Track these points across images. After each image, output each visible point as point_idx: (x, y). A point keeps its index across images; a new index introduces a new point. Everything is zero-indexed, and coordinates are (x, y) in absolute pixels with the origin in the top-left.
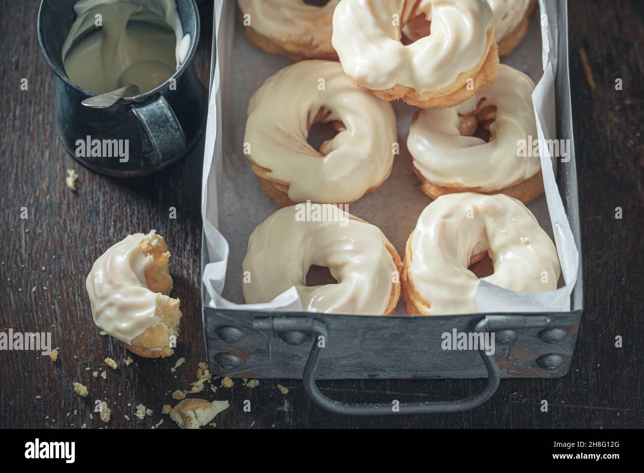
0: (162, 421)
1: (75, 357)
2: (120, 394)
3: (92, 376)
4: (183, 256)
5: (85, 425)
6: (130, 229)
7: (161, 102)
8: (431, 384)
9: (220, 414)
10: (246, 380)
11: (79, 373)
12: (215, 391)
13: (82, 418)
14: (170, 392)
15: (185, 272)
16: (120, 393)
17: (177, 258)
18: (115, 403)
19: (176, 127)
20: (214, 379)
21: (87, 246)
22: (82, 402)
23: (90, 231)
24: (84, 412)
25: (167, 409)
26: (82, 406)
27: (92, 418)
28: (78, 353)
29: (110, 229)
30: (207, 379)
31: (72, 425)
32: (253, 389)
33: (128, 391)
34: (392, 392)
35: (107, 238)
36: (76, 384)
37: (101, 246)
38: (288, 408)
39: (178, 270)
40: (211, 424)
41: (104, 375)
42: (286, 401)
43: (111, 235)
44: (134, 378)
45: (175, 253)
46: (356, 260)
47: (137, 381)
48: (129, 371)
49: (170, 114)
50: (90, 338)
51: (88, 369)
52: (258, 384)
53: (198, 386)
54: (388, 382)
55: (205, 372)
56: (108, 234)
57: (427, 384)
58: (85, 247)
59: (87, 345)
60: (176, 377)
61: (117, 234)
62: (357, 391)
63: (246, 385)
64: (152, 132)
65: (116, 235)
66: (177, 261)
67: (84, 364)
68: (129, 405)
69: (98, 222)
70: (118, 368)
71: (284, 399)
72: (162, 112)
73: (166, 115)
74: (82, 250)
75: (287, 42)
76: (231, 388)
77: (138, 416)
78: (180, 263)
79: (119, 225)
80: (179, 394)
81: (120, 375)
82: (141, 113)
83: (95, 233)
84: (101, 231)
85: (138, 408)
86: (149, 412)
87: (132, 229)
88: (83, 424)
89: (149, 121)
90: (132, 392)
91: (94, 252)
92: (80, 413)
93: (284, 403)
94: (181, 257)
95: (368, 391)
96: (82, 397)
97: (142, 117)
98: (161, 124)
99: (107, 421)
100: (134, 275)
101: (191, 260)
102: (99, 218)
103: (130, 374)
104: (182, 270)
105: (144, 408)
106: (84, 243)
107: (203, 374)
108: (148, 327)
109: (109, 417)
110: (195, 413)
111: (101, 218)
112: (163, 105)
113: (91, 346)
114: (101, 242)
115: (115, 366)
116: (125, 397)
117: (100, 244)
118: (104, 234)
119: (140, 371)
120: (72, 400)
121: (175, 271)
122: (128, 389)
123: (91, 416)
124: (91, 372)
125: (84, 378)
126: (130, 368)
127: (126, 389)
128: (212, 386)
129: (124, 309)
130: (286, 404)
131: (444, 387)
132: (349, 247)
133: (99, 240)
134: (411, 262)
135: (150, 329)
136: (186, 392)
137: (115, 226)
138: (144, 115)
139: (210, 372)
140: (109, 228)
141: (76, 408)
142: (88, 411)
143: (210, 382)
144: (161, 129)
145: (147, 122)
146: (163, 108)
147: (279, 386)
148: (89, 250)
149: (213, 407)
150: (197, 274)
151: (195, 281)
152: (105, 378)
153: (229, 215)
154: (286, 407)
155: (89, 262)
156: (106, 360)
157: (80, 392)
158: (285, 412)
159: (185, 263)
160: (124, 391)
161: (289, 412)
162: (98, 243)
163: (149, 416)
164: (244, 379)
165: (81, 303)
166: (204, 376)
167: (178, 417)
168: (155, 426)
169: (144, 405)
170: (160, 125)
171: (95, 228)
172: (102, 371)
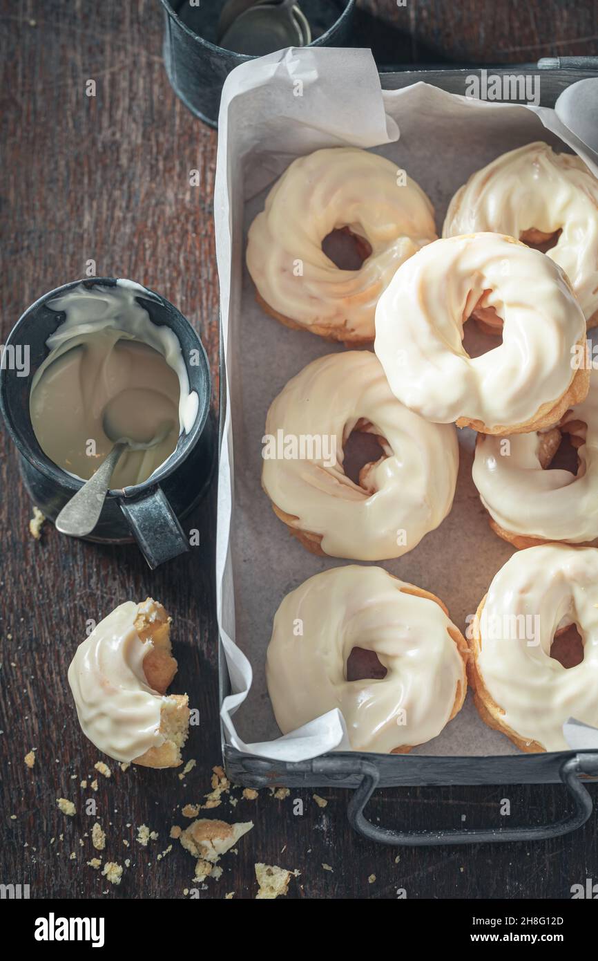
0: (170, 847)
1: (57, 761)
2: (116, 811)
3: (79, 788)
4: (187, 615)
5: (74, 854)
6: (117, 577)
7: (159, 498)
8: (504, 791)
9: (242, 838)
10: (273, 789)
11: (63, 783)
12: (235, 805)
13: (70, 845)
14: (178, 806)
15: (191, 638)
16: (116, 809)
17: (180, 618)
18: (111, 824)
19: (178, 532)
20: (234, 787)
21: (64, 602)
22: (69, 823)
23: (66, 582)
24: (72, 837)
25: (175, 832)
26: (69, 828)
27: (83, 845)
28: (60, 755)
29: (92, 577)
30: (224, 789)
31: (58, 854)
32: (282, 801)
33: (126, 806)
34: (456, 802)
35: (88, 591)
36: (61, 800)
37: (81, 602)
38: (327, 827)
39: (182, 634)
40: (231, 851)
41: (95, 785)
42: (324, 816)
43: (93, 586)
44: (133, 788)
45: (177, 611)
46: (412, 653)
47: (137, 793)
48: (125, 778)
49: (170, 517)
50: (74, 733)
51: (74, 777)
52: (289, 794)
53: (214, 799)
54: (451, 788)
55: (222, 781)
56: (90, 586)
57: (499, 790)
58: (61, 605)
59: (71, 743)
60: (185, 785)
61: (102, 585)
62: (412, 800)
63: (273, 795)
64: (146, 540)
65: (99, 586)
66: (180, 623)
67: (69, 770)
68: (128, 825)
69: (76, 568)
70: (112, 775)
71: (322, 813)
72: (160, 514)
73: (164, 518)
74: (58, 608)
75: (313, 325)
76: (255, 800)
77: (140, 842)
78: (183, 625)
79: (103, 573)
80: (190, 810)
81: (116, 784)
82: (132, 513)
83: (72, 584)
84: (80, 582)
85: (140, 829)
86: (154, 835)
87: (120, 578)
88: (71, 853)
89: (142, 526)
90: (131, 807)
91: (73, 611)
92: (68, 837)
93: (321, 820)
94: (185, 617)
95: (426, 801)
96: (68, 816)
97: (134, 520)
98: (158, 529)
99: (102, 848)
100: (130, 673)
101: (198, 620)
102: (76, 562)
103: (127, 784)
104: (186, 635)
105: (147, 830)
106: (60, 597)
107: (220, 782)
108: (152, 746)
109: (104, 843)
110: (212, 843)
111: (79, 563)
112: (161, 503)
113: (76, 745)
114: (81, 598)
115: (108, 774)
116: (123, 815)
117: (80, 600)
118: (85, 585)
119: (140, 778)
120: (57, 819)
121: (177, 636)
122: (126, 803)
123: (81, 841)
124: (78, 781)
125: (69, 789)
126: (127, 774)
127: (123, 803)
128: (231, 797)
129: (120, 723)
130: (324, 821)
131: (521, 793)
132: (403, 634)
133: (78, 594)
134: (479, 649)
135: (154, 749)
136: (199, 806)
137: (98, 573)
138: (136, 517)
139: (228, 780)
140: (90, 576)
141: (63, 832)
142: (77, 834)
143: (228, 792)
144: (158, 536)
145: (140, 527)
146: (160, 507)
147: (315, 797)
148: (66, 608)
149: (234, 833)
150: (206, 640)
151: (203, 651)
152: (96, 789)
153: (245, 561)
154: (324, 825)
155: (67, 627)
156: (96, 766)
157: (65, 810)
158: (323, 831)
159: (191, 625)
160: (121, 806)
161: (329, 831)
162: (78, 598)
163: (154, 841)
164: (271, 788)
165: (60, 685)
166: (220, 786)
167: (191, 845)
168: (162, 854)
169: (147, 826)
170: (156, 530)
171: (72, 578)
172: (92, 780)
